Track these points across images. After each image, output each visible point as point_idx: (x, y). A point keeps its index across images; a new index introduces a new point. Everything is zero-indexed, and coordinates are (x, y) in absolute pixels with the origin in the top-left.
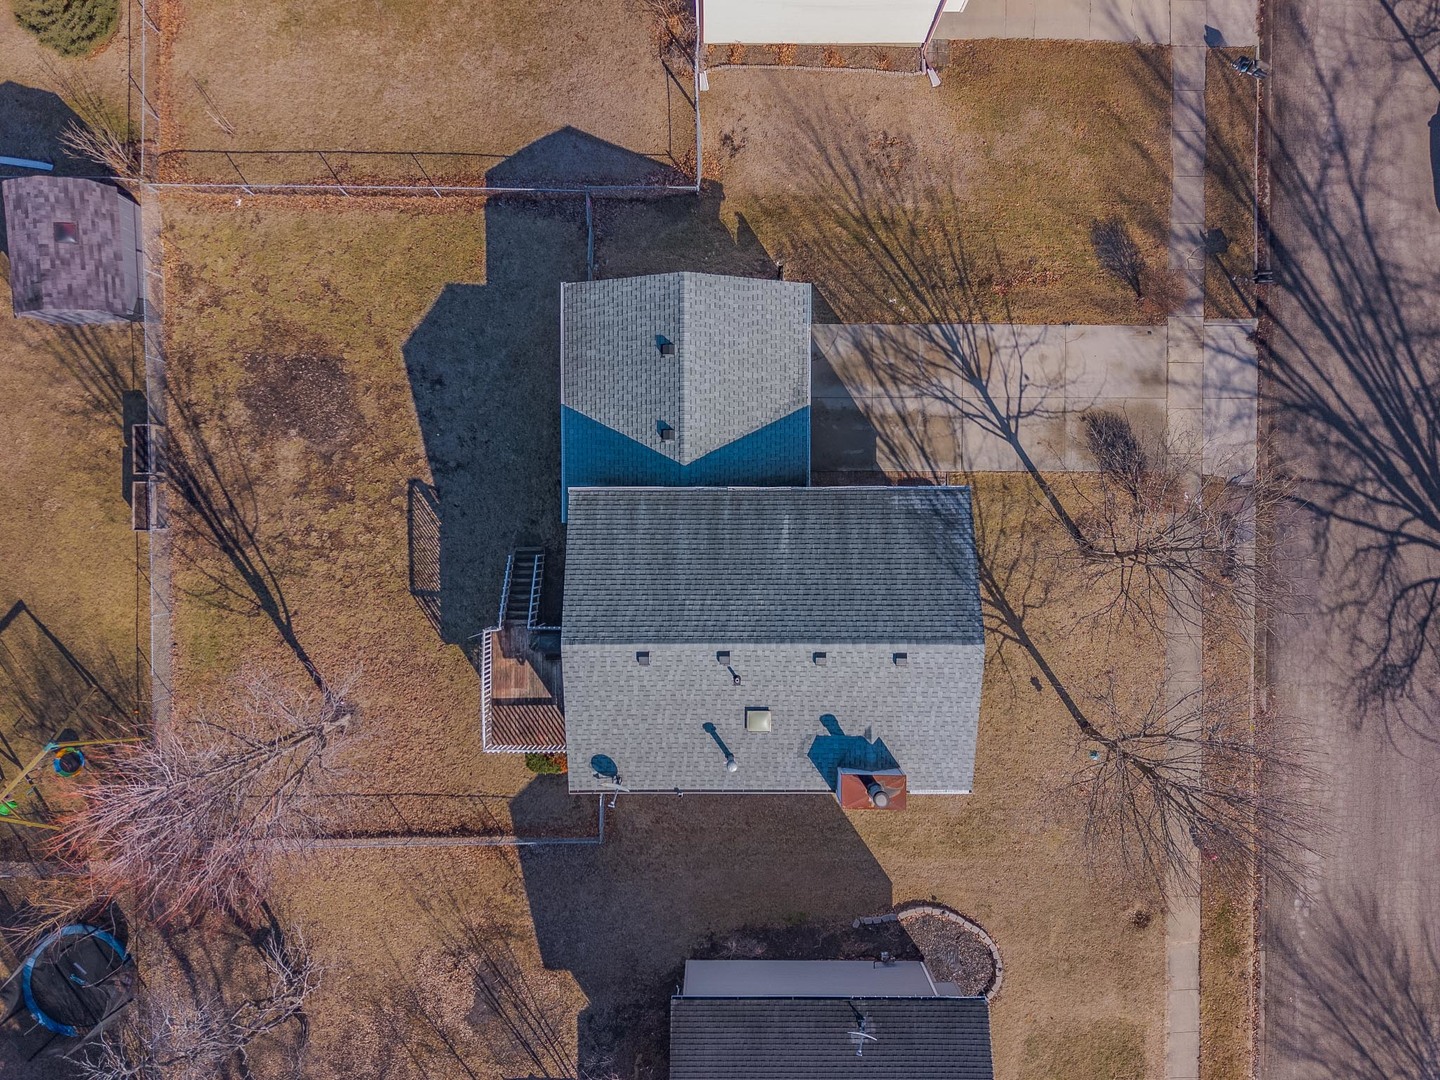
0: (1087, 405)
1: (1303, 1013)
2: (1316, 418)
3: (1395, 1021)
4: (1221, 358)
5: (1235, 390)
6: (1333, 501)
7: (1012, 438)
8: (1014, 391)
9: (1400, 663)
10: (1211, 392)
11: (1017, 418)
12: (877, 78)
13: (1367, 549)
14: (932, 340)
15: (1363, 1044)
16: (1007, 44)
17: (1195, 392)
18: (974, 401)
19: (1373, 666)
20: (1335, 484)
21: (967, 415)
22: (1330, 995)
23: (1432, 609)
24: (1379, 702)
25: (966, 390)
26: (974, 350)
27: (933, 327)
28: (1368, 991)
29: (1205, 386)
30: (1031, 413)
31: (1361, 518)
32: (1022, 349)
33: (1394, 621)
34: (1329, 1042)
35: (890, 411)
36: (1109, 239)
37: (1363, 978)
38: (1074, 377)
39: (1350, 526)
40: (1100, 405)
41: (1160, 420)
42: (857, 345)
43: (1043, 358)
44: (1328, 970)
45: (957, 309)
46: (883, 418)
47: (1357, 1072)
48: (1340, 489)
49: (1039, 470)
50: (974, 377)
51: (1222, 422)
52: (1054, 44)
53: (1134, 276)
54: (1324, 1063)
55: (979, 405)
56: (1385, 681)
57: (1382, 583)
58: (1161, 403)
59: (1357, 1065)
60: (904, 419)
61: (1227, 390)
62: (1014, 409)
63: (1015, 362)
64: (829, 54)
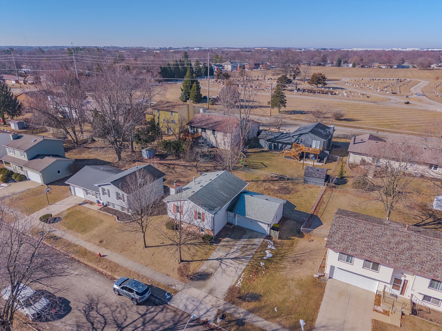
0: (214, 276)
2: (171, 326)
4: (205, 311)
5: (194, 310)
6: (145, 319)
7: (217, 259)
8: (227, 264)
9: (90, 313)
10: (198, 304)
11: (221, 262)
13: (125, 320)
14: (248, 255)
16: (322, 295)
17: (201, 300)
18: (230, 256)
19: (97, 306)
20: (149, 322)
21: (228, 254)
23: (94, 328)
24: (87, 303)
26: (242, 261)
27: (252, 256)
29: (200, 303)
30: (220, 265)
31: (134, 323)
32: (236, 269)
33: (101, 317)
35: (237, 244)
36: (256, 297)
38: (223, 276)
39: (135, 319)
40: (212, 277)
41: (200, 288)
42: (254, 244)
43: (232, 271)
45: (253, 262)
46: (236, 243)
48: (147, 322)
49: (206, 261)
50: (236, 258)
51: (188, 303)
52: (320, 305)
53: (242, 298)
56: (90, 307)
57: (113, 319)
58: (204, 290)
60: (234, 245)
61: (196, 308)
62: (222, 262)
63: (234, 266)
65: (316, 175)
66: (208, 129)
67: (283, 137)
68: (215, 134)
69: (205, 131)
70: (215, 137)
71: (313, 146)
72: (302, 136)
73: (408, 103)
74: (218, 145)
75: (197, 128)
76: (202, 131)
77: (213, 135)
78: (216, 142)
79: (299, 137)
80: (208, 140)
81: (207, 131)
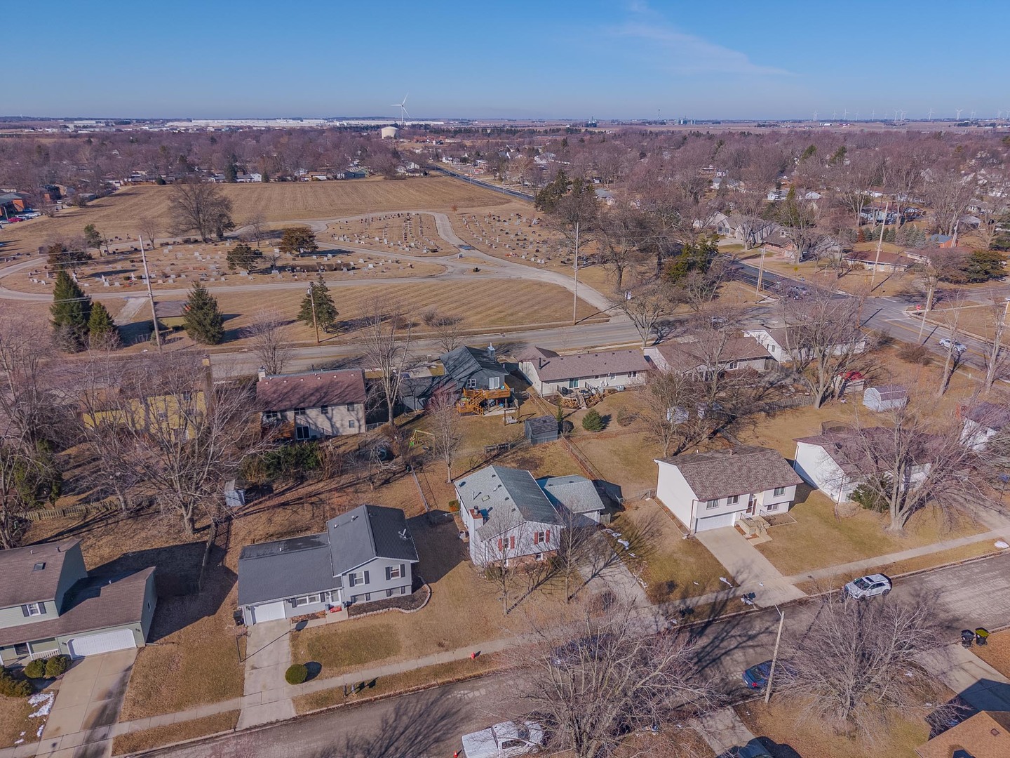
1: (416, 707)
3: (420, 741)
7: (593, 577)
12: (674, 525)
15: (407, 731)
21: (594, 566)
22: (426, 715)
25: (602, 564)
26: (615, 564)
28: (431, 728)
34: (405, 720)
37: (436, 725)
38: (621, 587)
44: (437, 711)
47: (394, 732)
50: (607, 565)
54: (395, 720)
55: (599, 568)
59: (397, 732)
64: (674, 517)
65: (546, 428)
66: (309, 407)
67: (441, 385)
68: (327, 413)
69: (304, 413)
70: (328, 418)
71: (492, 386)
72: (473, 376)
73: (477, 270)
74: (338, 432)
75: (282, 411)
76: (296, 414)
77: (323, 415)
78: (332, 426)
79: (468, 378)
80: (313, 427)
81: (308, 411)
